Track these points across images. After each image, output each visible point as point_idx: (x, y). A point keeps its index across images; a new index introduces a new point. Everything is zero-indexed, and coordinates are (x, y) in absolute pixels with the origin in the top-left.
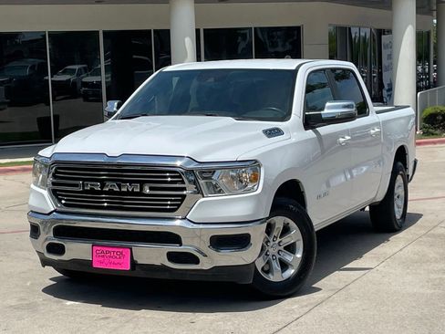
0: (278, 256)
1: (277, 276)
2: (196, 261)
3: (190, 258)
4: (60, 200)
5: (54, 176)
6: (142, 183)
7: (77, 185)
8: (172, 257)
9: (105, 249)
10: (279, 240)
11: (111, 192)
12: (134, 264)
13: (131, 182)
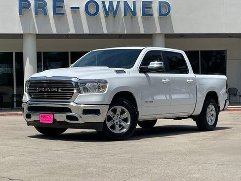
0: (119, 123)
1: (117, 131)
2: (77, 119)
3: (75, 118)
4: (31, 96)
5: (29, 87)
6: (58, 88)
7: (36, 90)
8: (68, 117)
9: (44, 115)
10: (119, 116)
11: (47, 92)
12: (54, 120)
13: (54, 87)
